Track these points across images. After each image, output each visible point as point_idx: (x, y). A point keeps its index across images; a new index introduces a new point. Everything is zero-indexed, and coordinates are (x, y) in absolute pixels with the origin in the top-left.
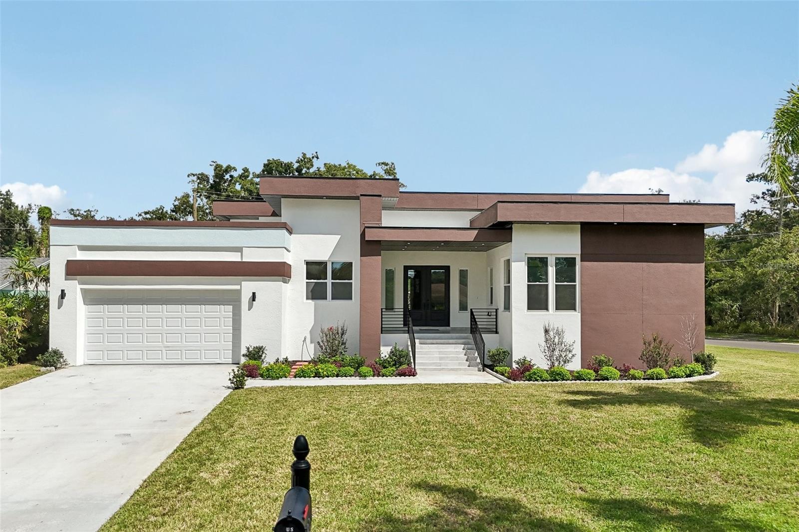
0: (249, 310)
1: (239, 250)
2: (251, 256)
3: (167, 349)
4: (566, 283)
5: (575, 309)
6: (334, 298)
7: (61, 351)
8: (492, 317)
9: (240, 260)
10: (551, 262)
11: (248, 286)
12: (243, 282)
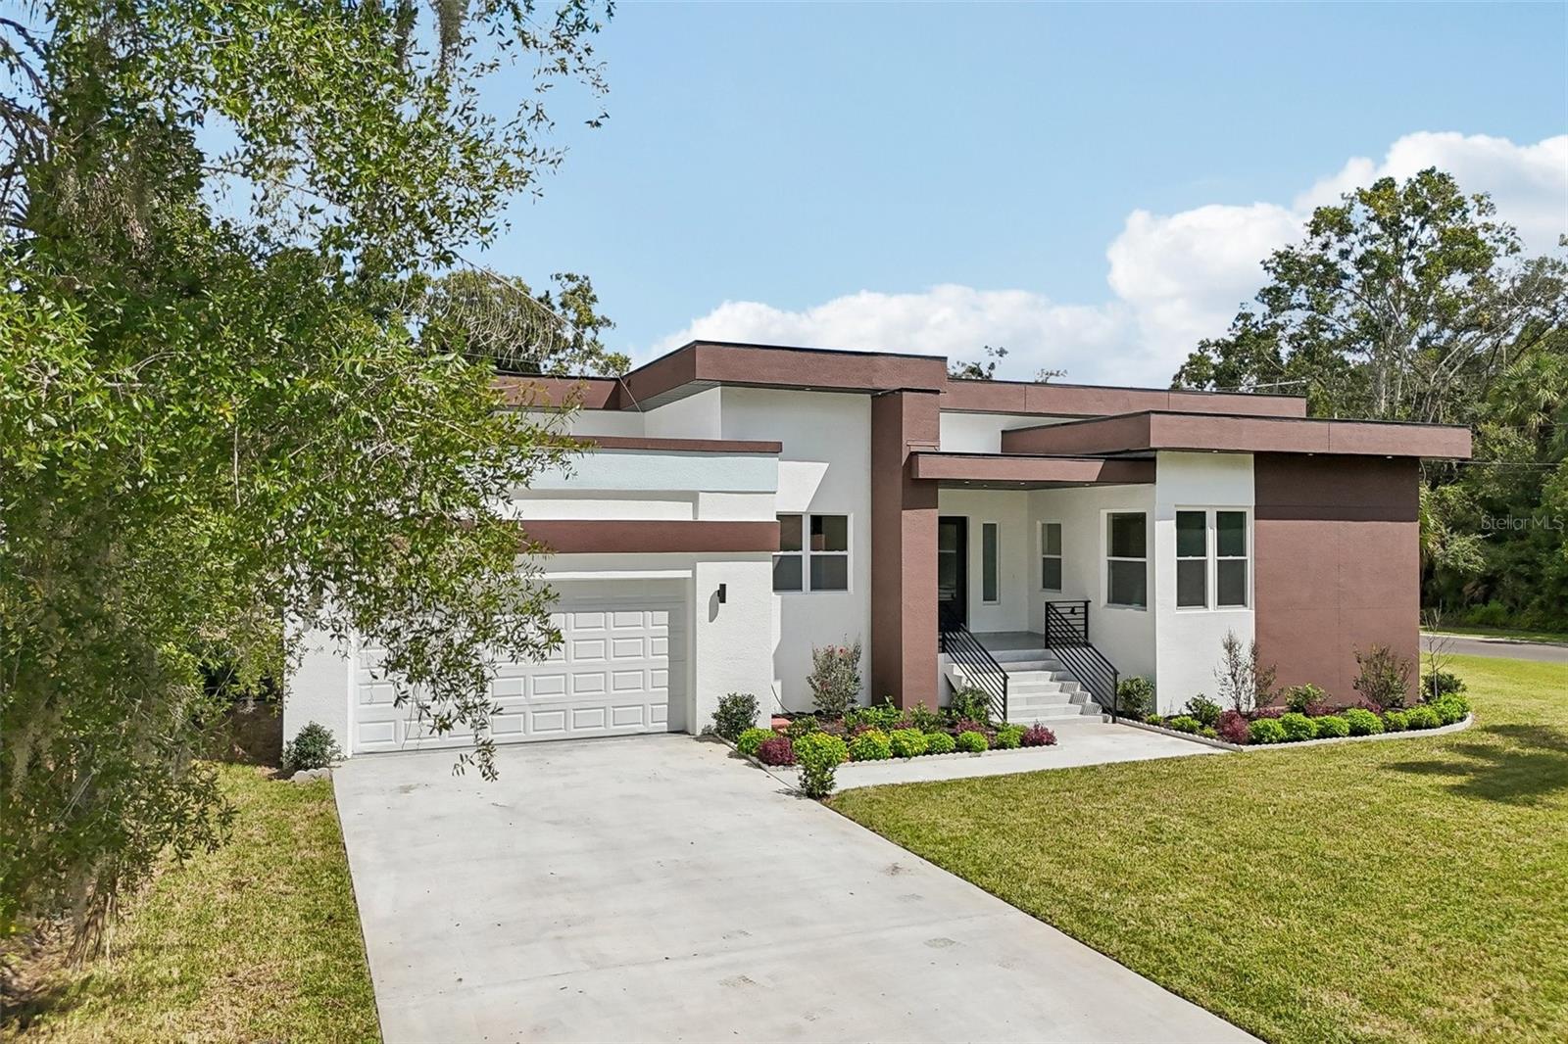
0: (711, 621)
1: (691, 497)
2: (715, 511)
3: (537, 709)
4: (1230, 558)
5: (1242, 602)
6: (814, 587)
7: (327, 729)
8: (1078, 616)
9: (690, 518)
10: (1211, 520)
11: (710, 572)
12: (698, 564)
